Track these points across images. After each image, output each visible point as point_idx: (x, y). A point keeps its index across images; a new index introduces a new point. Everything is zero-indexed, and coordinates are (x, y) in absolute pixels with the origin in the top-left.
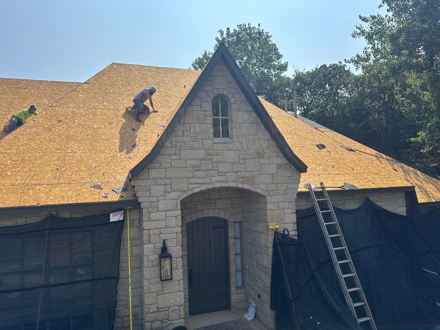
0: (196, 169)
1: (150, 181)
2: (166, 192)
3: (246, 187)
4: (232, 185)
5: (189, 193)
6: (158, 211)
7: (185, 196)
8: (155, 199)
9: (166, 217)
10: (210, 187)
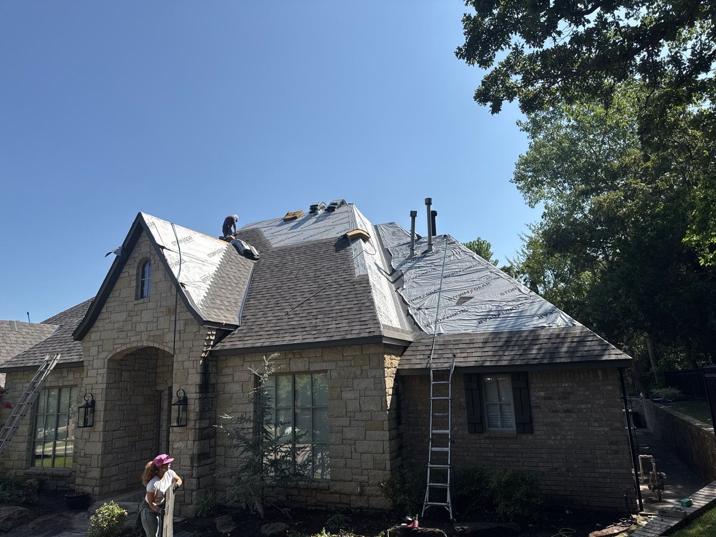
0: (121, 330)
1: (90, 343)
2: (98, 352)
3: (156, 345)
4: (145, 344)
5: (114, 353)
6: (93, 369)
7: (111, 355)
8: (91, 358)
9: (97, 374)
10: (129, 346)
